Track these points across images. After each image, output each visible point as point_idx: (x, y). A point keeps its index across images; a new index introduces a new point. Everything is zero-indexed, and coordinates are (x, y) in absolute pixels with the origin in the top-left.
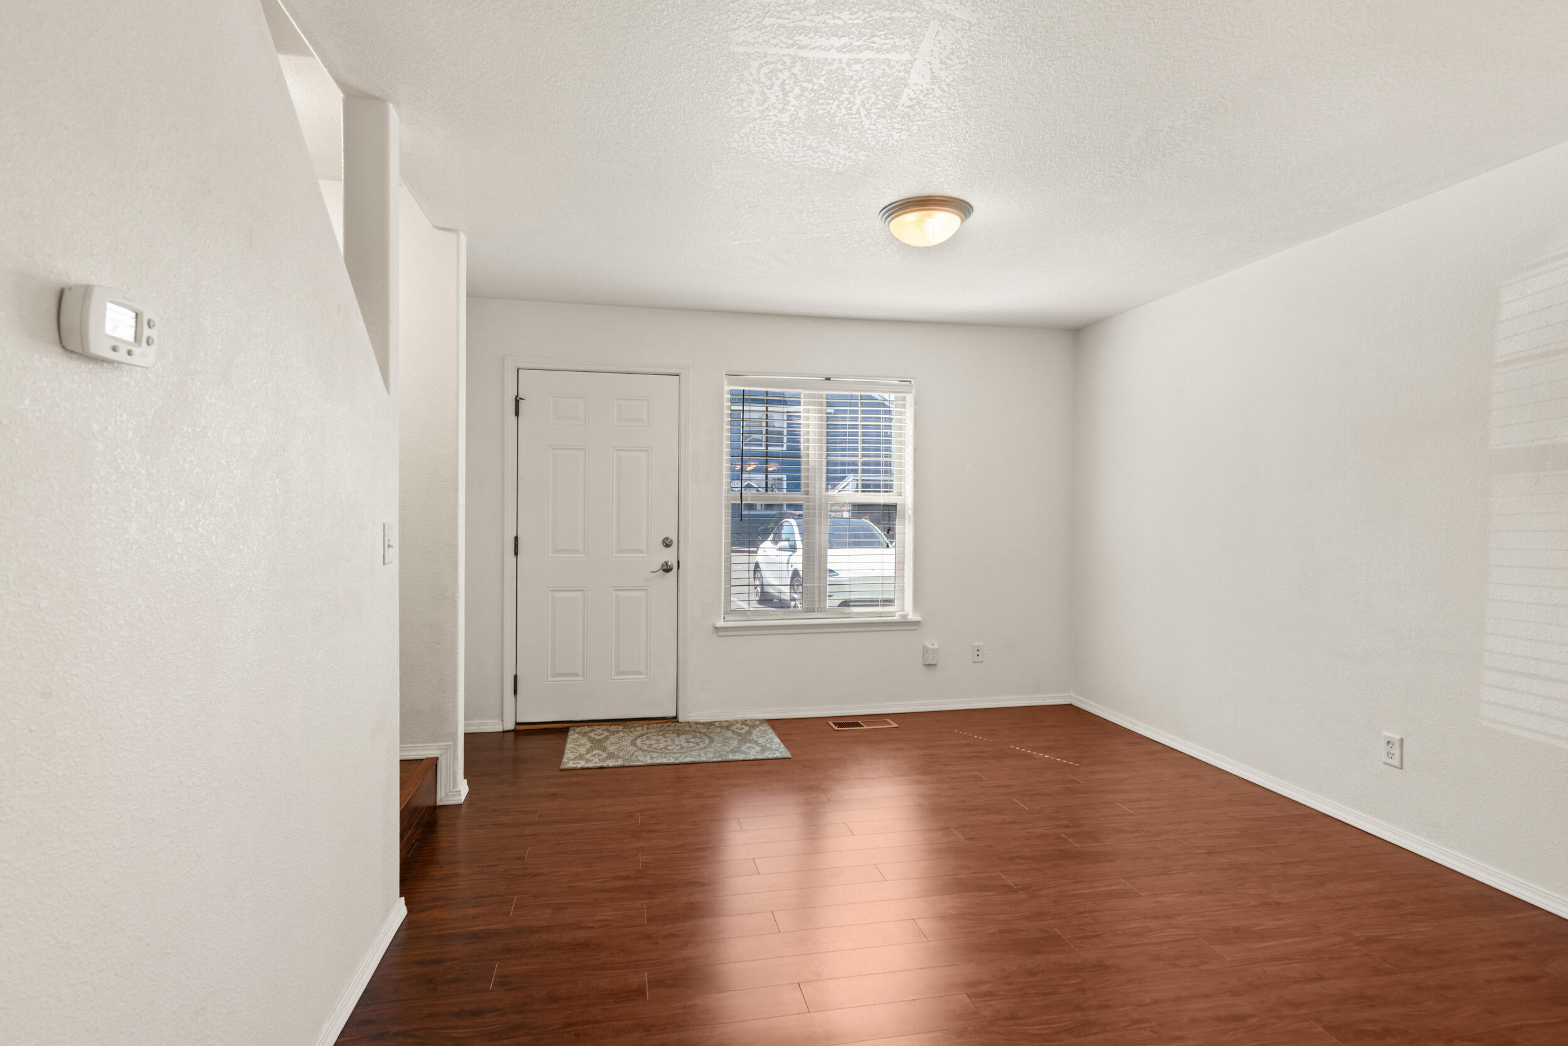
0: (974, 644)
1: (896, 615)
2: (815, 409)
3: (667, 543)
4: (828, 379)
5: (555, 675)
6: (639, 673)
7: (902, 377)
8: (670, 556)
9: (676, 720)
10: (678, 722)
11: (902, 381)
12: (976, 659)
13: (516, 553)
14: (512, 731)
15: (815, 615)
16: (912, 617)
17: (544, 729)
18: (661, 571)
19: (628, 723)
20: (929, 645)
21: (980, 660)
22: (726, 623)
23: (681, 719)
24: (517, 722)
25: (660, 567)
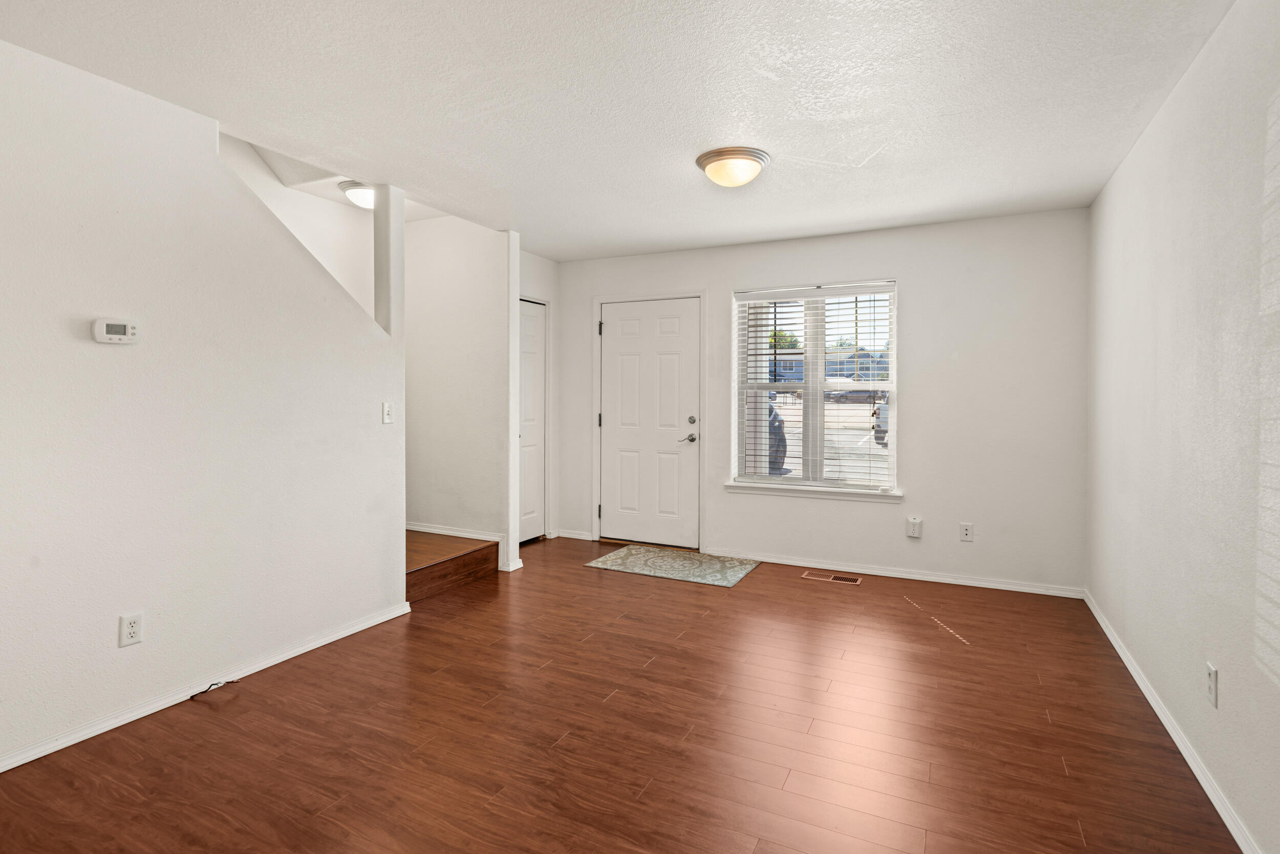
0: (962, 523)
1: (879, 489)
2: (810, 313)
3: (692, 421)
4: (819, 287)
5: (623, 508)
6: (673, 513)
7: (891, 278)
8: (693, 430)
9: (698, 551)
10: (699, 553)
11: (890, 282)
12: (965, 538)
13: (600, 425)
14: (598, 541)
15: (808, 483)
16: (897, 492)
17: (616, 543)
18: (687, 441)
19: (666, 548)
20: (911, 520)
21: (968, 539)
22: (736, 483)
23: (701, 551)
24: (602, 536)
25: (687, 436)
